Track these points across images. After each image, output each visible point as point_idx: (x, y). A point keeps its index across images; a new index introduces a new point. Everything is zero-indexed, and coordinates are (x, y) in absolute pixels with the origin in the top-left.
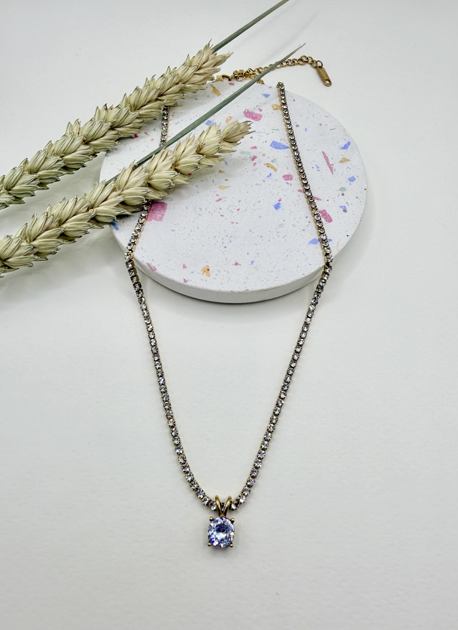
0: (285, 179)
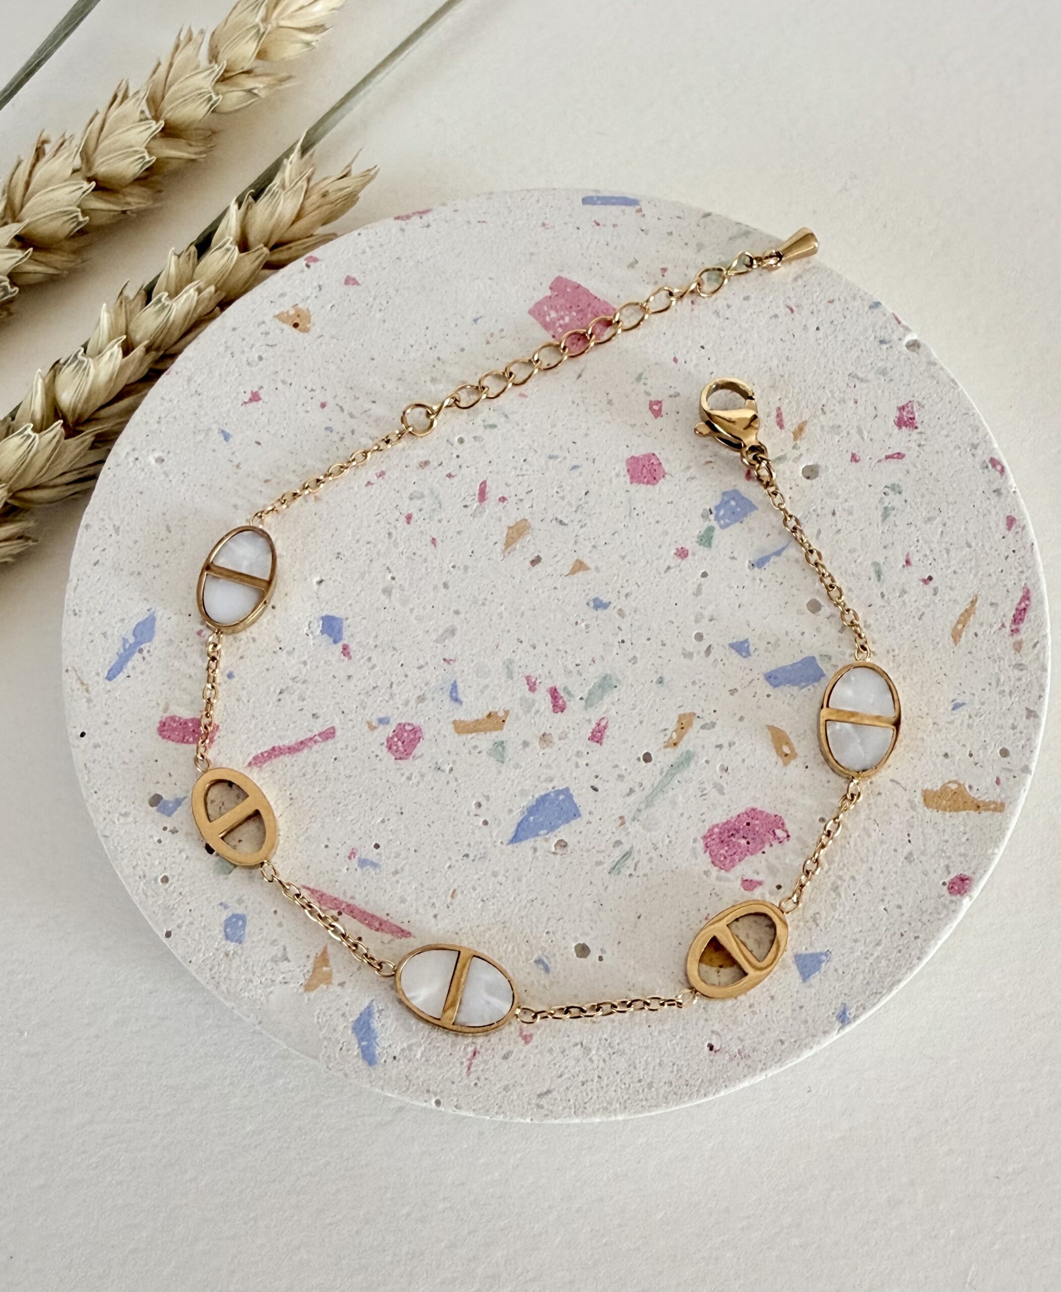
0: (408, 728)
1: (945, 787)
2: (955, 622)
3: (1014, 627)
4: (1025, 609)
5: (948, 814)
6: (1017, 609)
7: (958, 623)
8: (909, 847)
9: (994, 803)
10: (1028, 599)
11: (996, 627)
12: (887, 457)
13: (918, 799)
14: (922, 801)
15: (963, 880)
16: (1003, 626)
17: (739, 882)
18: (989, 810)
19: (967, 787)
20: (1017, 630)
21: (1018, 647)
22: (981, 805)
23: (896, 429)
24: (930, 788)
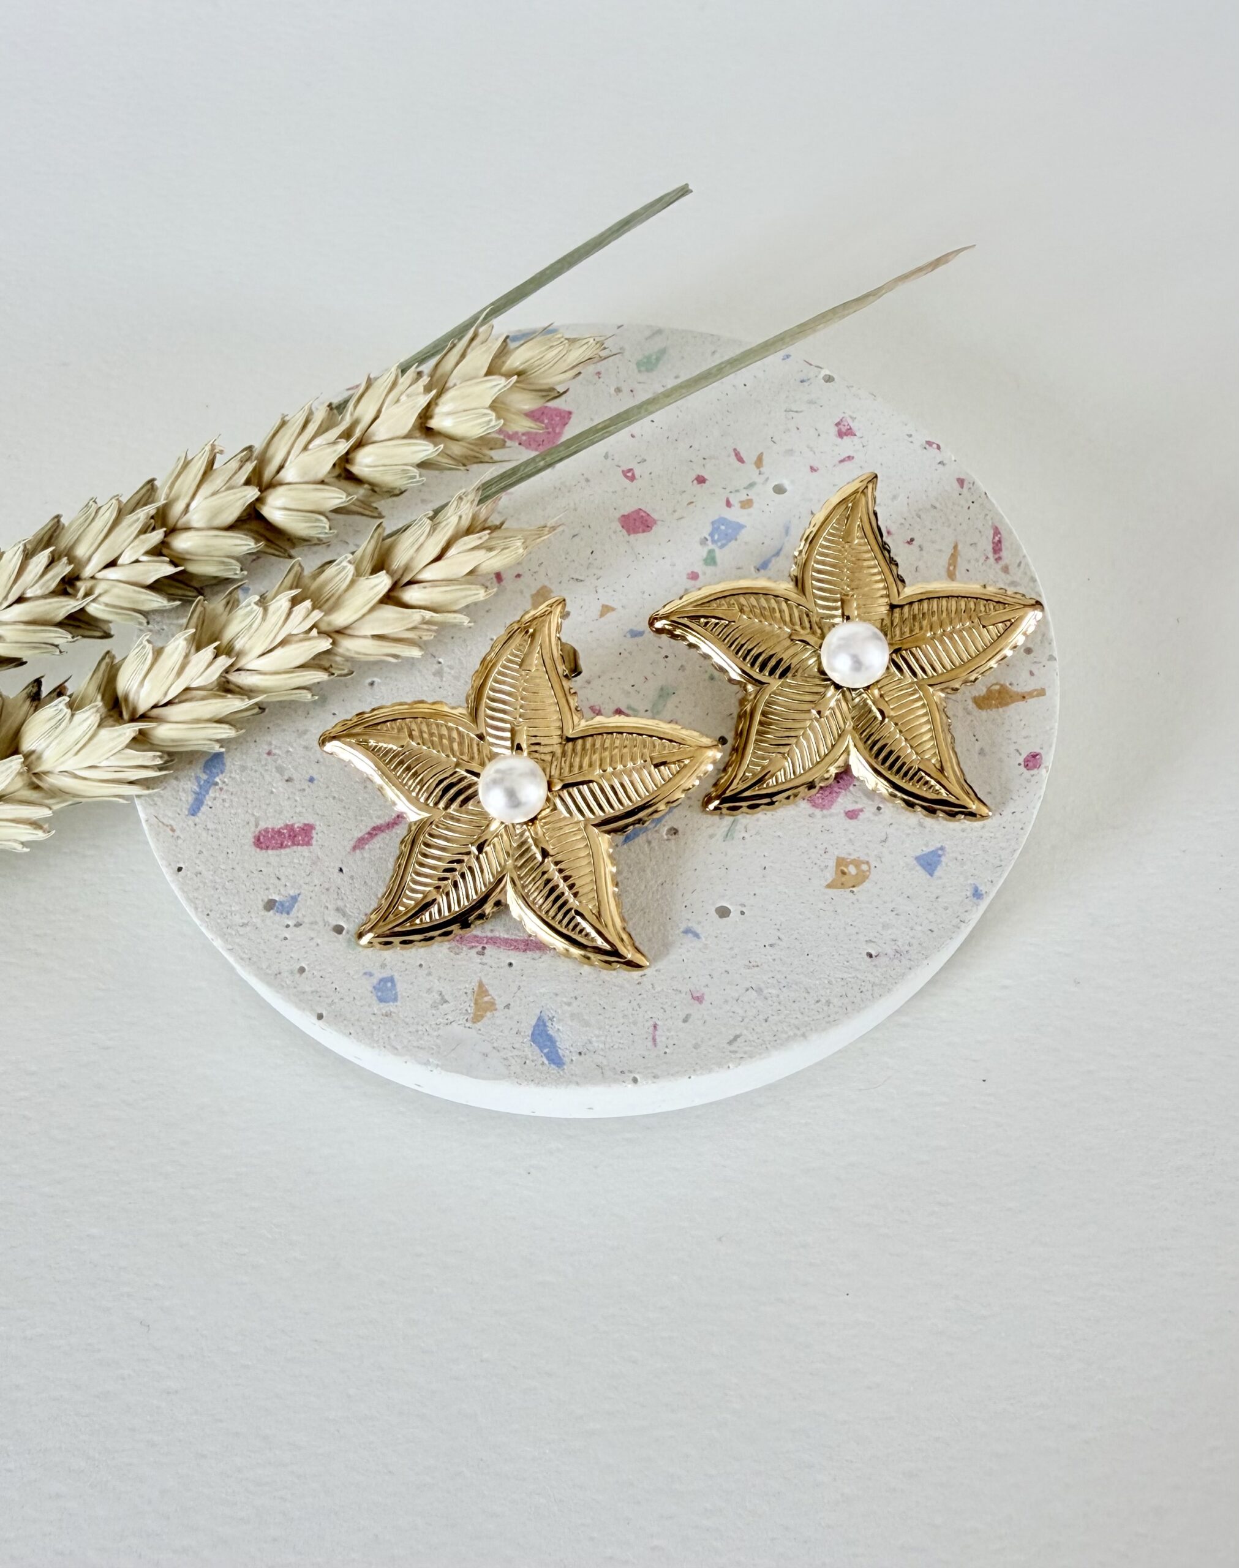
1: (989, 690)
2: (947, 566)
3: (997, 556)
4: (1000, 541)
5: (1001, 710)
6: (993, 543)
7: (950, 565)
8: (978, 745)
9: (1035, 690)
10: (1000, 533)
11: (982, 560)
12: (841, 461)
13: (971, 705)
14: (975, 706)
15: (1034, 756)
16: (987, 558)
17: (843, 815)
18: (1034, 697)
19: (1008, 684)
20: (998, 559)
21: (1006, 569)
22: (1025, 695)
23: (840, 440)
24: (977, 695)
